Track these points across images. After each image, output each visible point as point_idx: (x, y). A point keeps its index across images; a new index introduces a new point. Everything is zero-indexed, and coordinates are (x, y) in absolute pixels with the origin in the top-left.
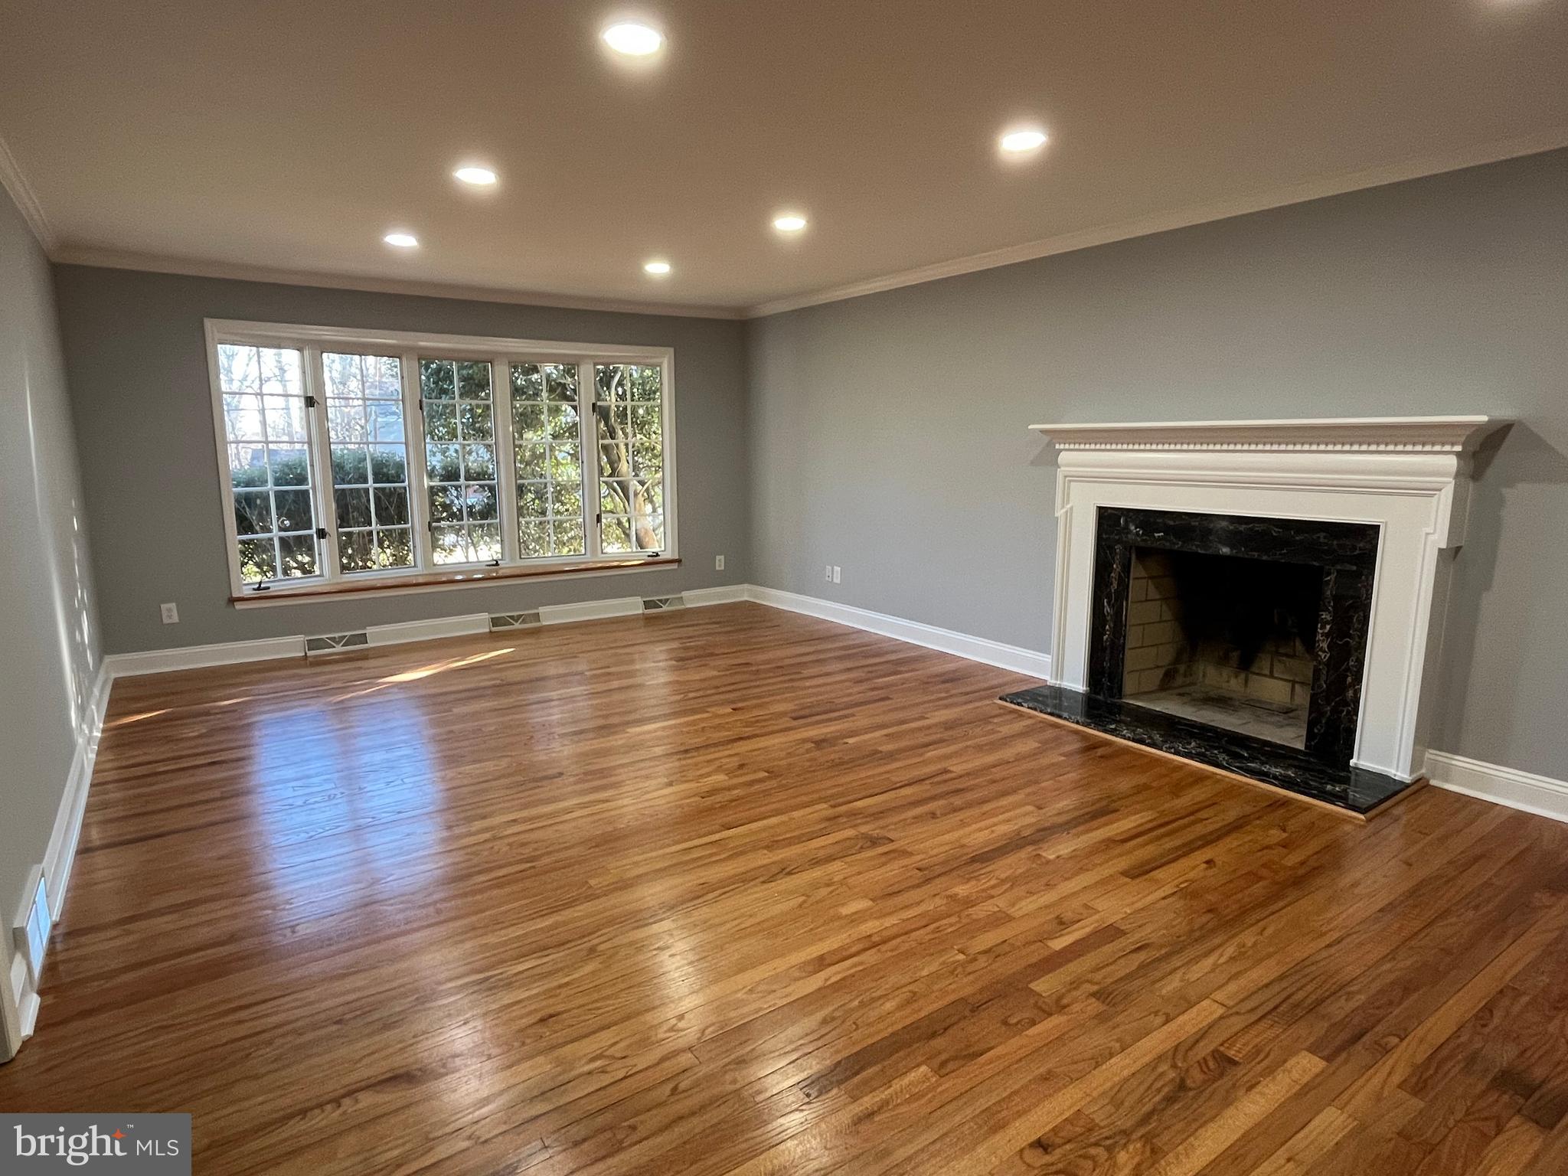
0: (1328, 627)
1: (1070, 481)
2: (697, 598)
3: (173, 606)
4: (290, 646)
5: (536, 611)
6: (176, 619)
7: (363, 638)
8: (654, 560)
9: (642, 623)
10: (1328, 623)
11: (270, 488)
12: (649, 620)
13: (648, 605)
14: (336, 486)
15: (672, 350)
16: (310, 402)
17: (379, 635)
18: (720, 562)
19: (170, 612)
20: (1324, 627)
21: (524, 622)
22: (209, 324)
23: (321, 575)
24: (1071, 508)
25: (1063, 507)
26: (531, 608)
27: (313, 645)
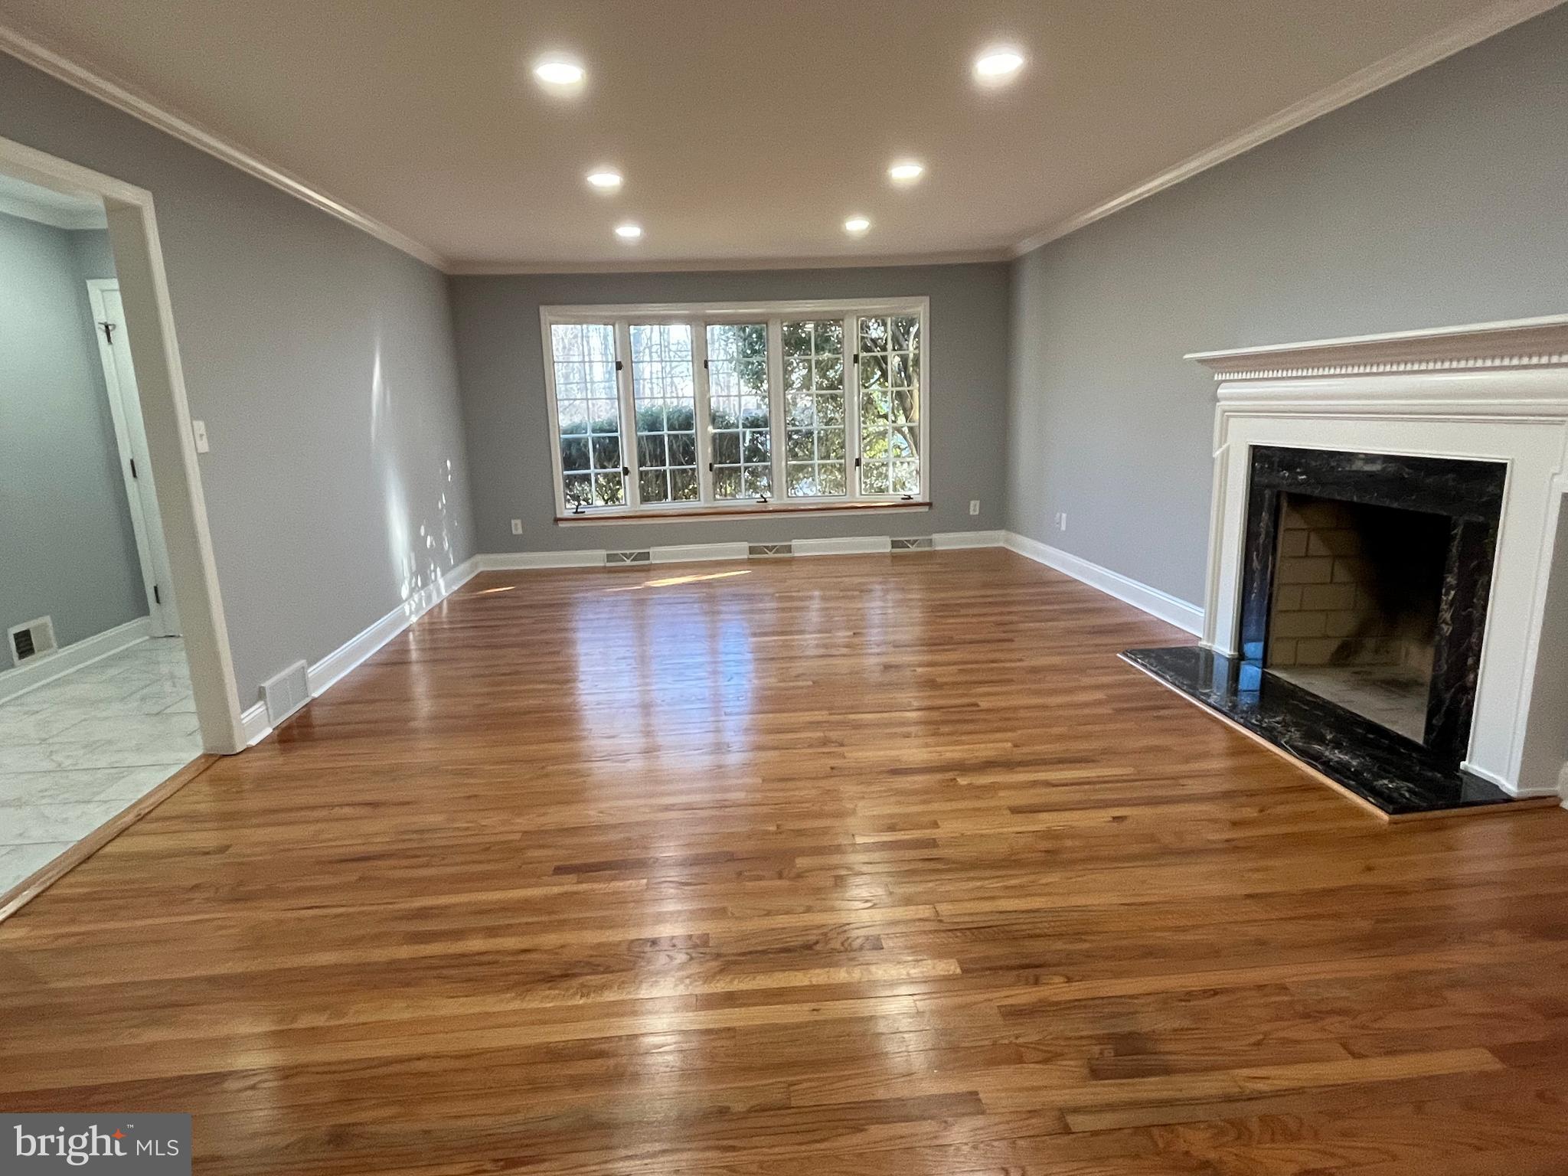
0: (1453, 593)
1: (1228, 417)
2: (946, 541)
3: (519, 522)
4: (596, 557)
5: (789, 543)
6: (520, 531)
7: (646, 556)
8: (908, 503)
9: (888, 561)
10: (1451, 588)
11: (590, 435)
12: (895, 558)
13: (894, 544)
14: (639, 433)
15: (927, 299)
16: (619, 366)
17: (659, 554)
18: (974, 507)
19: (517, 527)
20: (1447, 594)
21: (777, 552)
22: (542, 308)
23: (625, 504)
24: (1228, 449)
25: (1220, 447)
26: (786, 541)
27: (610, 558)
